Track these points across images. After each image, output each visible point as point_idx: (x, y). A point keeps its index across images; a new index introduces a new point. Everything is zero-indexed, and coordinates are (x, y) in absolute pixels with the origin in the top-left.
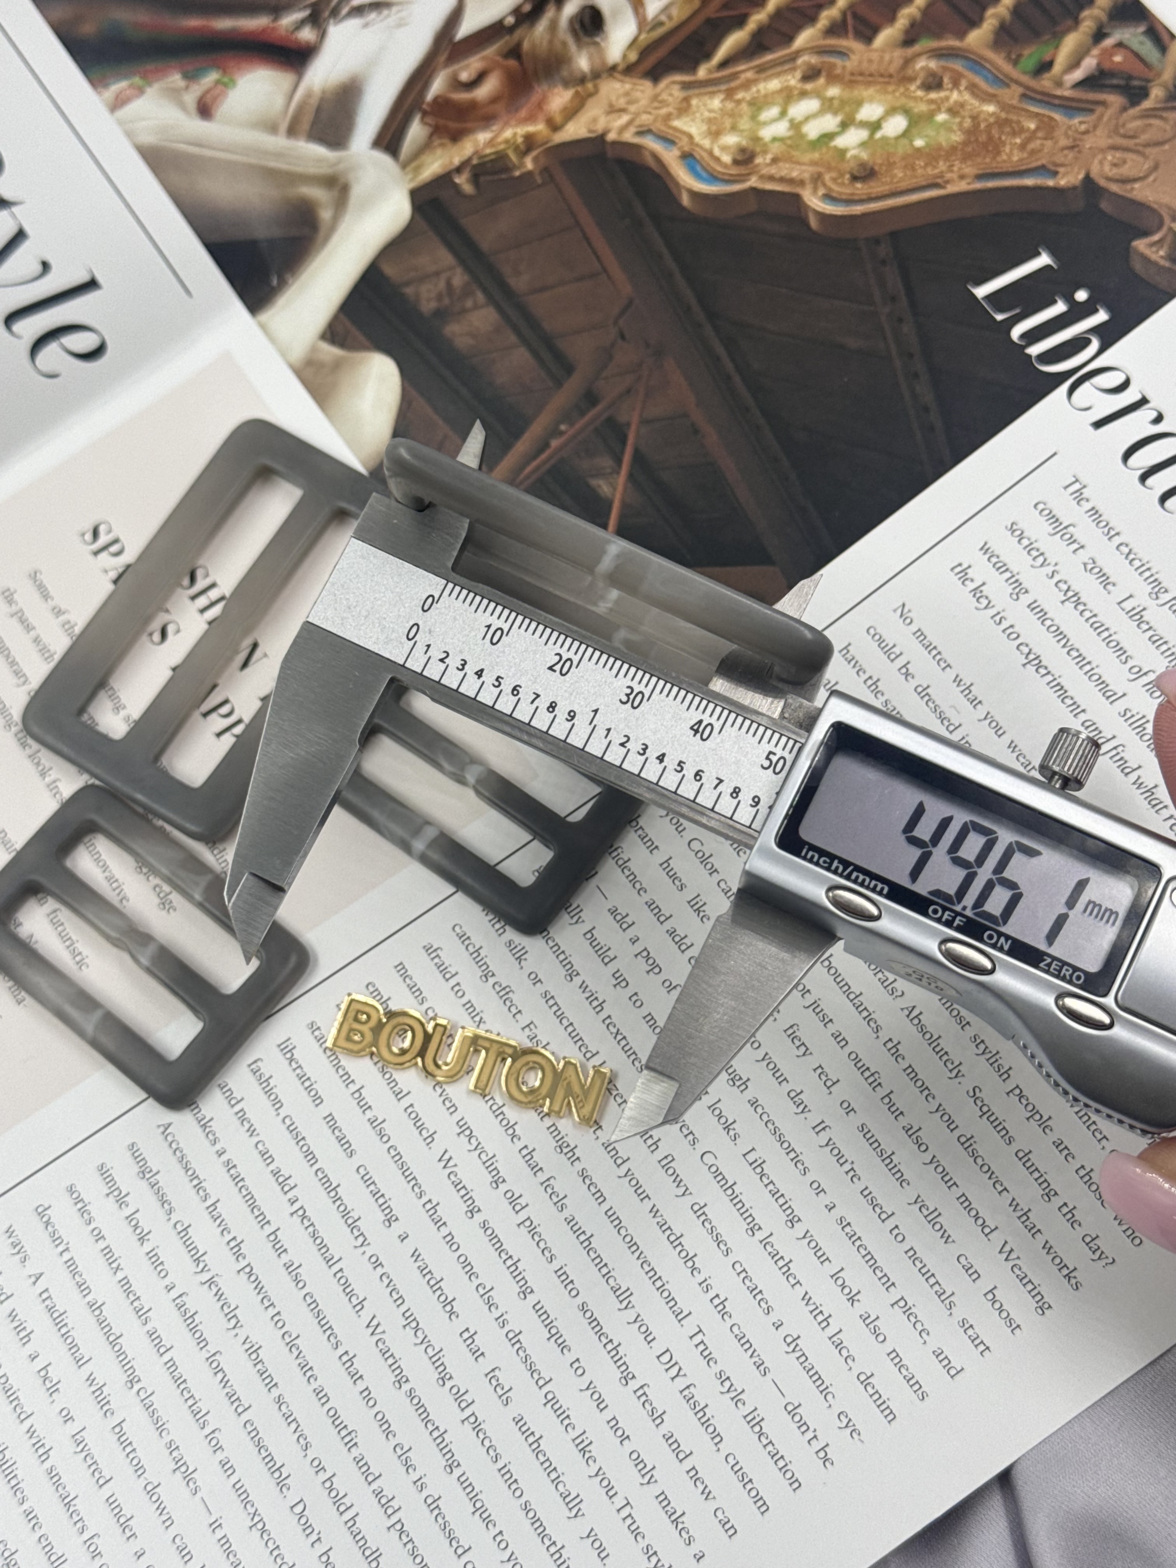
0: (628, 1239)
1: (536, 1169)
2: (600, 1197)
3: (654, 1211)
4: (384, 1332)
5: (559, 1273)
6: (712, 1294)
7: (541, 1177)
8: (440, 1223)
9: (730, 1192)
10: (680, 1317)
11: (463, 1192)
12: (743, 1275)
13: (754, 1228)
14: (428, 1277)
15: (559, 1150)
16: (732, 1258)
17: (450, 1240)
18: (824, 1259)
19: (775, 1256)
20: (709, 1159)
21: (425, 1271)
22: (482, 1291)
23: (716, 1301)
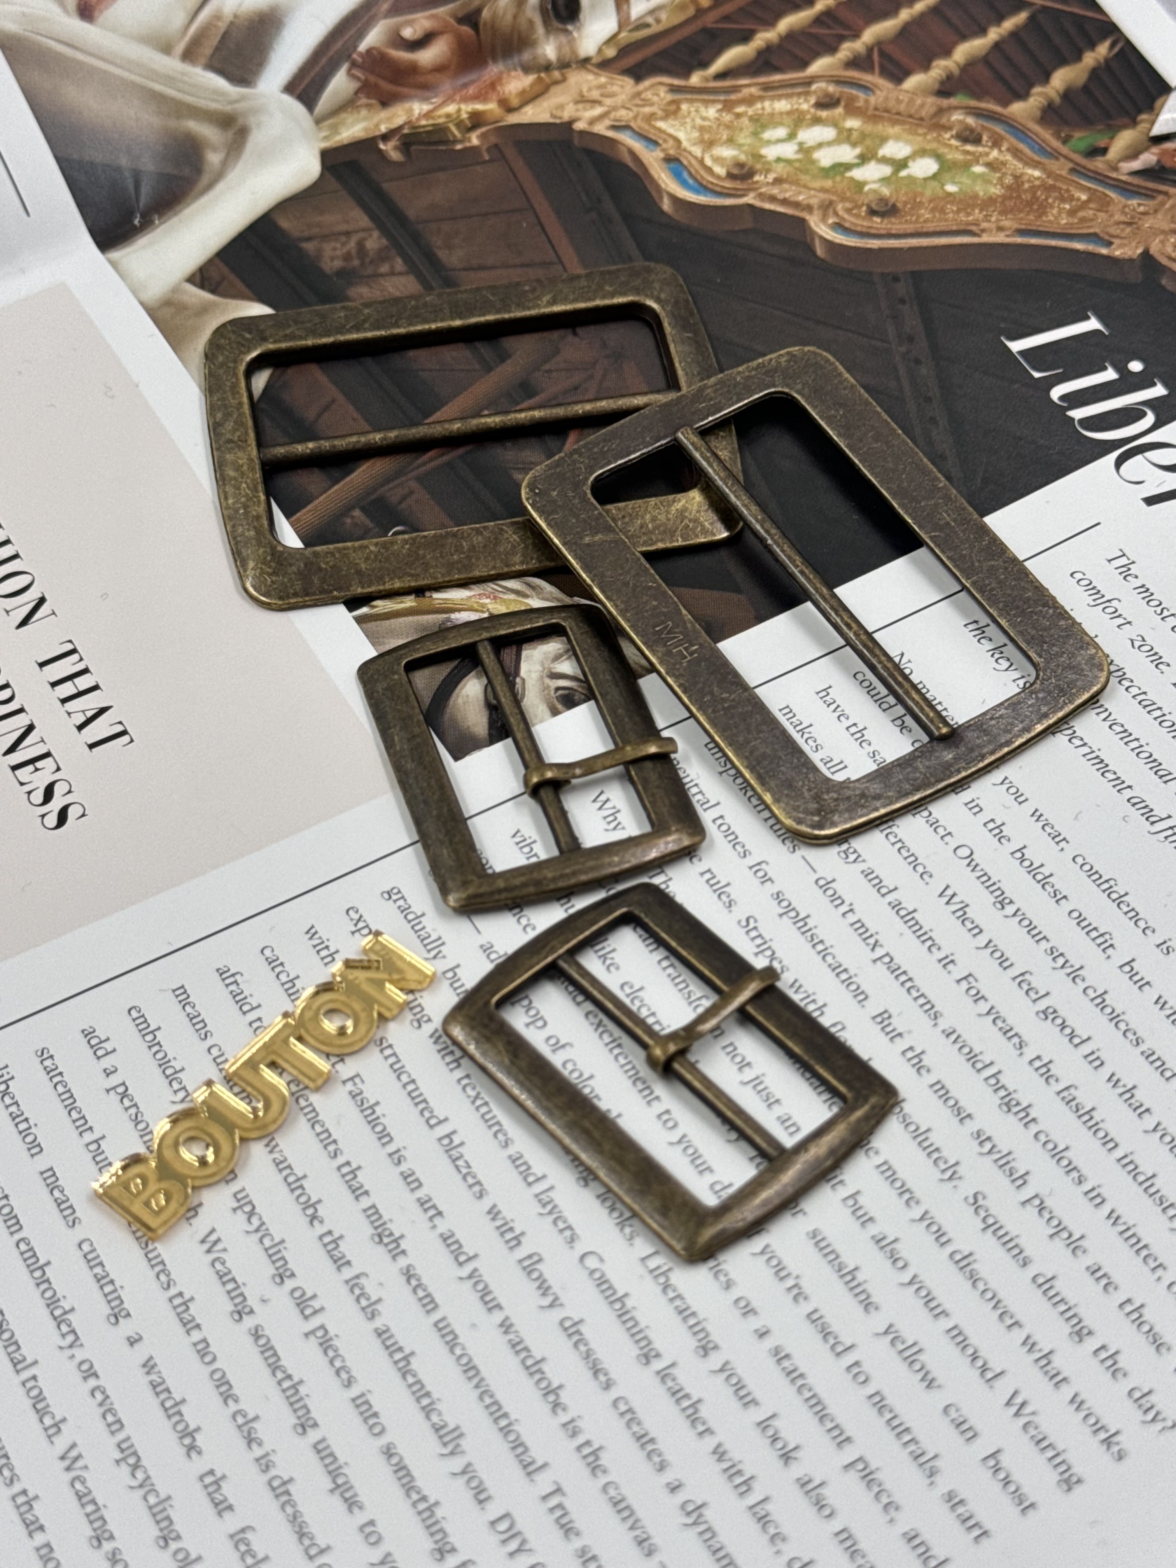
0: (464, 1360)
1: (340, 1262)
2: (429, 1303)
3: (506, 1326)
4: (86, 1467)
5: (359, 1402)
6: (581, 1439)
7: (347, 1273)
8: (190, 1325)
9: (618, 1306)
10: (531, 1468)
11: (230, 1286)
12: (628, 1416)
13: (648, 1356)
14: (163, 1396)
15: (377, 1239)
16: (614, 1393)
17: (203, 1350)
18: (748, 1401)
19: (678, 1394)
20: (592, 1263)
21: (159, 1388)
22: (240, 1420)
23: (586, 1451)
